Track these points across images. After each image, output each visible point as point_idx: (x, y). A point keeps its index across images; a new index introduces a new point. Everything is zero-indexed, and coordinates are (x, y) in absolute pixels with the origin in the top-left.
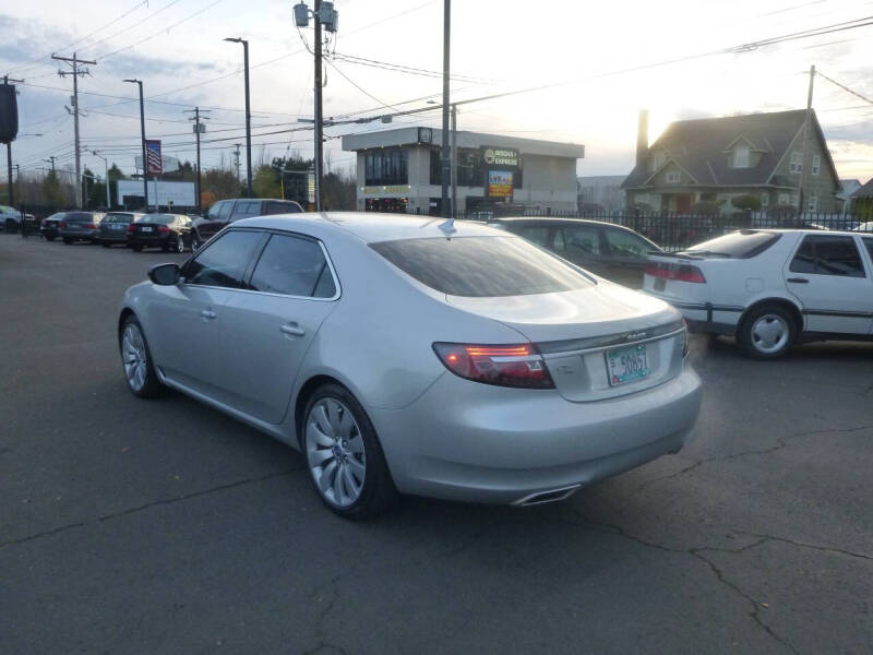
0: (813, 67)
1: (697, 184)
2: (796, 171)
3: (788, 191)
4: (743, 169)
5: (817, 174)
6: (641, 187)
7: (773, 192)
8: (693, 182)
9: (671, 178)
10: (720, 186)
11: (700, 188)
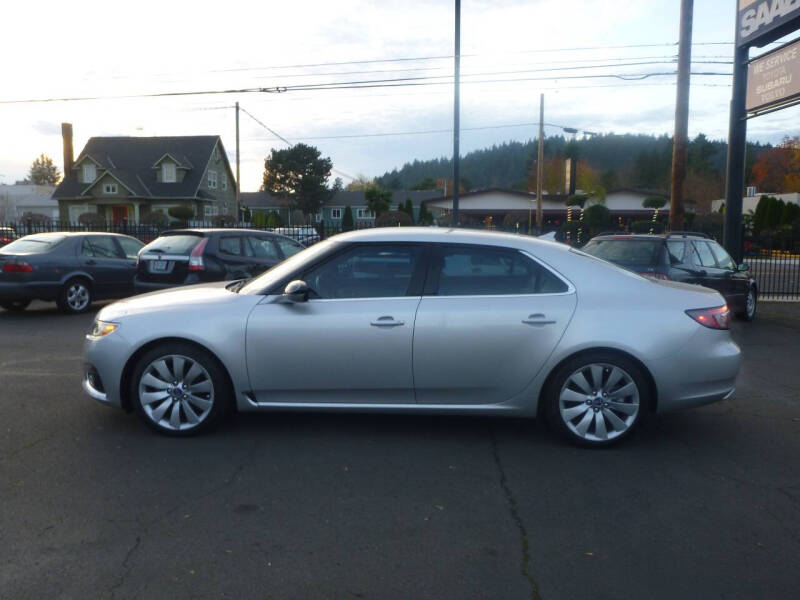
0: (237, 104)
1: (135, 195)
2: (212, 187)
3: (210, 203)
4: (172, 184)
5: (225, 189)
6: (78, 198)
7: (200, 203)
8: (131, 194)
9: (108, 189)
10: (153, 197)
11: (139, 200)
